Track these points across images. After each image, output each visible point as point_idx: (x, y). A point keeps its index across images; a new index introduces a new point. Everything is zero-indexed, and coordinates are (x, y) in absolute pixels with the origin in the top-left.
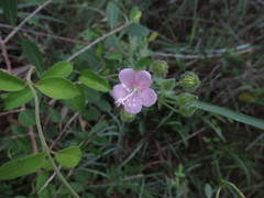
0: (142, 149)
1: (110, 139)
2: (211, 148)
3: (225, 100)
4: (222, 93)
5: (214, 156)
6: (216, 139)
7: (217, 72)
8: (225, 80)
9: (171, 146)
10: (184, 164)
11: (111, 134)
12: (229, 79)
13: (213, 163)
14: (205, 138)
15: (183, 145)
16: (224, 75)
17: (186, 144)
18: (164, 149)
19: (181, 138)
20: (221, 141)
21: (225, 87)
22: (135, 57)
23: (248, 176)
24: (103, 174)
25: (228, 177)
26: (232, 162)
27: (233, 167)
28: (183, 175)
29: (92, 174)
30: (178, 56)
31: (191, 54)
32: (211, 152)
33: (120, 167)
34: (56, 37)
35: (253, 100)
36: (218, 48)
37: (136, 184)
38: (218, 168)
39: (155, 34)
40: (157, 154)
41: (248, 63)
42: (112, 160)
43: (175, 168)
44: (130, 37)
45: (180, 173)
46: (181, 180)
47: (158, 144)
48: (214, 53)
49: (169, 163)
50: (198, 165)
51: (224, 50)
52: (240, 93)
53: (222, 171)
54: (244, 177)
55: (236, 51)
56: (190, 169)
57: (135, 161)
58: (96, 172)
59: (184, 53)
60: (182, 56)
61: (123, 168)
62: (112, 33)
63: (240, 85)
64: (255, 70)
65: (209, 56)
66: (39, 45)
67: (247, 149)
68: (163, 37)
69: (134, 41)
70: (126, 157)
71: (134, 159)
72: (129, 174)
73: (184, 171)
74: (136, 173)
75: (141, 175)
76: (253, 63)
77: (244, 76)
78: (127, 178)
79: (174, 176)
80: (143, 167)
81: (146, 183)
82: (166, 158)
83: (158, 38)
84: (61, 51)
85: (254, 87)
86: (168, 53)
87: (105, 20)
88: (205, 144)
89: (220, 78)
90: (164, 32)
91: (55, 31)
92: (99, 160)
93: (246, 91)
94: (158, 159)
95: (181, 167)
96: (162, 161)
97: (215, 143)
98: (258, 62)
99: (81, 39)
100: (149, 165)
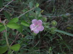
0: (39, 43)
1: (30, 40)
2: (59, 42)
3: (63, 29)
4: (62, 27)
5: (60, 44)
6: (60, 40)
7: (60, 21)
8: (63, 23)
9: (48, 42)
10: (51, 47)
11: (30, 38)
12: (64, 23)
13: (60, 46)
14: (57, 39)
15: (51, 41)
16: (62, 22)
17: (52, 41)
18: (46, 42)
19: (50, 39)
20: (62, 40)
21: (62, 25)
22: (37, 17)
23: (70, 50)
24: (28, 50)
25: (64, 50)
26: (65, 46)
27: (65, 47)
28: (51, 50)
29: (25, 50)
30: (49, 17)
31: (53, 16)
32: (59, 43)
33: (33, 48)
34: (15, 12)
35: (70, 29)
36: (60, 14)
37: (38, 52)
38: (61, 48)
39: (43, 11)
40: (44, 44)
41: (69, 19)
42: (31, 46)
43: (49, 48)
45: (50, 49)
46: (51, 51)
47: (44, 41)
48: (60, 16)
49: (47, 46)
50: (55, 47)
51: (62, 15)
52: (67, 27)
53: (62, 49)
55: (65, 15)
56: (53, 48)
57: (37, 46)
58: (26, 49)
59: (51, 16)
60: (50, 17)
61: (34, 48)
62: (31, 10)
63: (67, 25)
64: (71, 21)
65: (58, 17)
66: (10, 14)
67: (69, 42)
68: (45, 11)
69: (37, 12)
70: (35, 45)
71: (37, 45)
72: (36, 50)
73: (51, 49)
75: (39, 50)
77: (68, 22)
78: (35, 51)
79: (49, 50)
80: (40, 48)
81: (41, 52)
82: (46, 45)
83: (44, 12)
84: (16, 15)
85: (71, 25)
86: (46, 16)
87: (29, 7)
88: (57, 41)
89: (61, 23)
90: (45, 10)
91: (15, 10)
92: (27, 46)
93: (69, 26)
94: (44, 45)
95: (50, 48)
96: (45, 46)
97: (60, 41)
98: (72, 18)
99: (22, 12)
100: (41, 47)
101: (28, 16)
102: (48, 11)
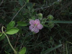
0: (40, 35)
2: (57, 30)
3: (58, 16)
5: (59, 31)
6: (58, 27)
7: (54, 9)
9: (47, 33)
12: (58, 10)
13: (59, 33)
17: (51, 31)
18: (45, 34)
20: (60, 27)
21: (57, 13)
23: (68, 34)
24: (32, 45)
25: (63, 36)
26: (63, 32)
28: (52, 39)
29: (29, 46)
30: (42, 8)
37: (41, 45)
38: (60, 34)
39: (34, 4)
41: (61, 5)
42: (33, 41)
44: (28, 7)
45: (51, 39)
47: (43, 33)
49: (48, 37)
50: (55, 35)
51: (54, 3)
52: (61, 13)
53: (61, 35)
54: (67, 34)
55: (57, 2)
56: (53, 37)
57: (39, 39)
59: (44, 7)
61: (36, 42)
62: (22, 7)
63: (61, 11)
64: (63, 6)
65: (51, 6)
66: (3, 16)
67: (66, 27)
68: (36, 4)
70: (36, 39)
72: (38, 43)
74: (40, 42)
75: (41, 42)
76: (63, 4)
77: (61, 8)
80: (41, 40)
81: (43, 44)
82: (46, 36)
84: (9, 16)
85: (64, 11)
86: (39, 8)
87: (19, 4)
89: (55, 11)
91: (6, 11)
92: (30, 42)
94: (44, 37)
95: (51, 37)
96: (46, 37)
98: (64, 4)
99: (14, 11)
101: (22, 14)
102: (39, 2)
